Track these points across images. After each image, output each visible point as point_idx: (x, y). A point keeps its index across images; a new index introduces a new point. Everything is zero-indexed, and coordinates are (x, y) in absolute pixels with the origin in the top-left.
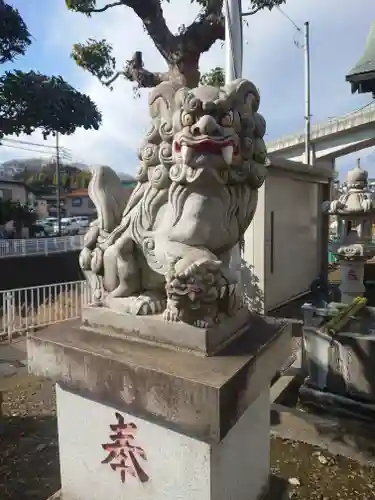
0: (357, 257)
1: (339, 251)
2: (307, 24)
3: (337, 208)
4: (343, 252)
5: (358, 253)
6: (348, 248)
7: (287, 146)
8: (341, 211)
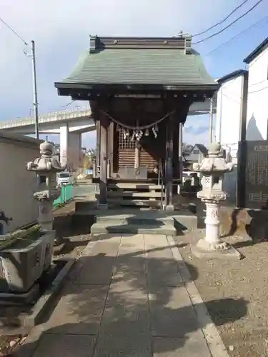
0: (45, 198)
1: (35, 194)
2: (33, 42)
3: (31, 167)
4: (37, 196)
5: (46, 196)
6: (40, 193)
7: (48, 120)
8: (33, 169)
